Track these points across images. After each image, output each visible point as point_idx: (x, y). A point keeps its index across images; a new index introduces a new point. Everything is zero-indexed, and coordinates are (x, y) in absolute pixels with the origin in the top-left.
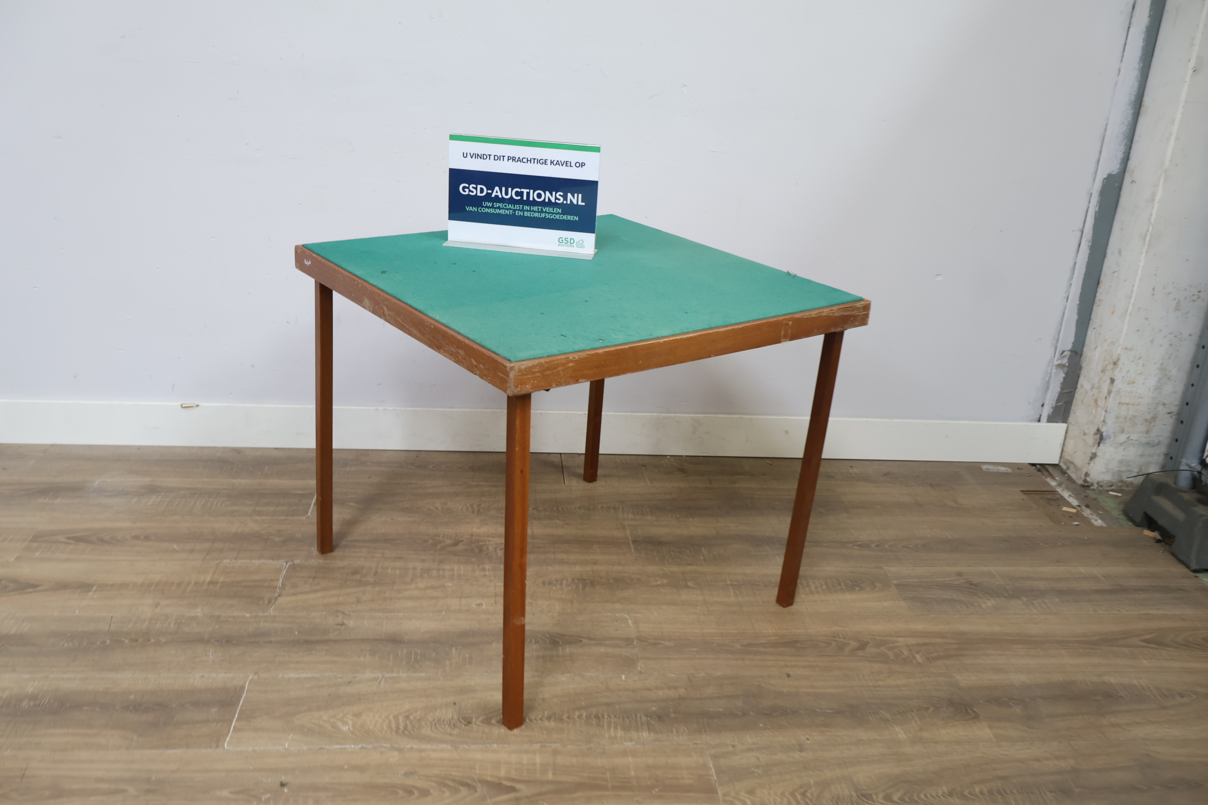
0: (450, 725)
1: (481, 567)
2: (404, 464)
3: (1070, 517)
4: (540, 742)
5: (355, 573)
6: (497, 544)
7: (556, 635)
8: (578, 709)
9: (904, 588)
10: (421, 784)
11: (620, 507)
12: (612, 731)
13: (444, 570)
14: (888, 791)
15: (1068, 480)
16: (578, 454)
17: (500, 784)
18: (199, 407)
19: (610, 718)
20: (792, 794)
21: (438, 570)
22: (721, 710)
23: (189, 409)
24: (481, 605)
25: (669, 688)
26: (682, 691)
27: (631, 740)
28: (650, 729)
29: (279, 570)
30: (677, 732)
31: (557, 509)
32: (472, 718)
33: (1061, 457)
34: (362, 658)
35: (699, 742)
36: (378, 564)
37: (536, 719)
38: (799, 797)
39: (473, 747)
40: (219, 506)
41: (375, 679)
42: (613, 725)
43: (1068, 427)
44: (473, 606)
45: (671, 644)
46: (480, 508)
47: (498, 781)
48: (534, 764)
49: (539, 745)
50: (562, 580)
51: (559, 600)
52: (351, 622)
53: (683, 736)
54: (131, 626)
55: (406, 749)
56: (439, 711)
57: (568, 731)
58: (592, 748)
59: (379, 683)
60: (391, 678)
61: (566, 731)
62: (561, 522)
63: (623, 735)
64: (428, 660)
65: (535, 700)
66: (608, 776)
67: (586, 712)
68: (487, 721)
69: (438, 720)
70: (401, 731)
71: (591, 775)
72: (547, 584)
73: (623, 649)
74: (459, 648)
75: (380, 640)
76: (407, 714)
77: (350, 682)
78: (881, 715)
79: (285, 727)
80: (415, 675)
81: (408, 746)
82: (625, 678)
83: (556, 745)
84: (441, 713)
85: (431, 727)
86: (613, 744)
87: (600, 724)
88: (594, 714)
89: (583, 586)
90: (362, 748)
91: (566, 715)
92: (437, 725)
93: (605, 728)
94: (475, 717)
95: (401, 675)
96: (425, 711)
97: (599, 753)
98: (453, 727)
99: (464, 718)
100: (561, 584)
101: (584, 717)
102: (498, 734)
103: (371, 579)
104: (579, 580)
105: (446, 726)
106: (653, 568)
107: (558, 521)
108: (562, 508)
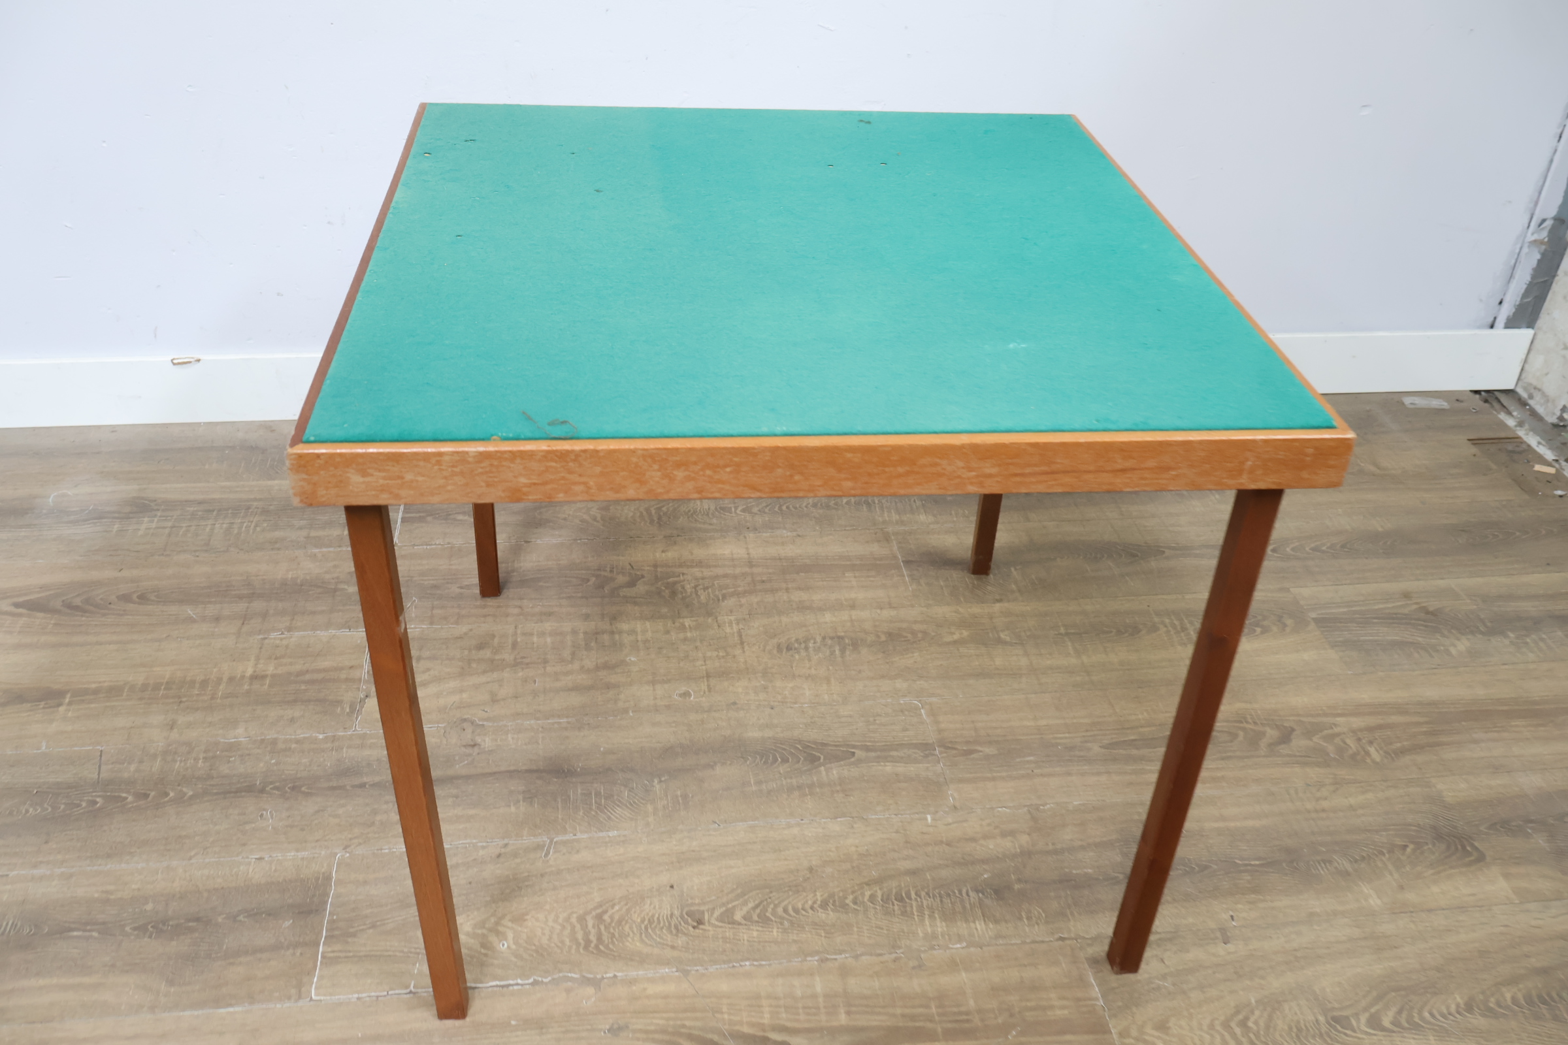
0: (669, 927)
1: (677, 623)
4: (817, 953)
5: (481, 645)
7: (814, 746)
8: (867, 884)
11: (876, 501)
12: (927, 922)
13: (620, 633)
14: (1373, 1010)
17: (765, 1039)
18: (200, 362)
19: (920, 898)
20: (1226, 1025)
21: (612, 633)
22: (1090, 871)
23: (184, 365)
24: (686, 695)
25: (1004, 834)
26: (1024, 839)
27: (960, 939)
28: (987, 916)
29: (361, 648)
30: (1029, 918)
31: (780, 509)
32: (703, 912)
33: (1519, 379)
34: (513, 809)
35: (1065, 935)
36: (516, 627)
37: (803, 909)
38: (1238, 1031)
39: (712, 969)
40: (251, 532)
41: (539, 847)
42: (927, 912)
44: (675, 697)
45: (993, 751)
47: (761, 1034)
48: (814, 996)
49: (816, 958)
50: (806, 640)
51: (808, 677)
52: (487, 739)
53: (1038, 924)
54: (133, 768)
55: (605, 980)
56: (649, 902)
57: (858, 927)
58: (901, 957)
59: (547, 855)
60: (564, 843)
61: (855, 929)
62: (789, 534)
63: (945, 929)
64: (618, 806)
65: (798, 870)
66: (934, 1010)
67: (880, 889)
68: (727, 918)
69: (649, 920)
70: (593, 945)
71: (907, 1011)
72: (785, 650)
73: (921, 765)
74: (663, 779)
75: (537, 771)
76: (599, 911)
77: (499, 856)
78: (1336, 864)
79: (406, 950)
80: (601, 834)
81: (608, 975)
82: (933, 819)
83: (843, 956)
84: (652, 906)
85: (641, 934)
86: (932, 948)
87: (906, 911)
88: (894, 891)
89: (840, 650)
90: (535, 983)
91: (851, 897)
92: (650, 931)
93: (916, 917)
94: (708, 911)
95: (579, 836)
96: (626, 904)
97: (914, 968)
98: (674, 931)
99: (689, 914)
100: (807, 648)
101: (879, 899)
102: (748, 940)
103: (508, 656)
104: (832, 638)
105: (664, 930)
106: (943, 611)
107: (785, 531)
108: (788, 508)
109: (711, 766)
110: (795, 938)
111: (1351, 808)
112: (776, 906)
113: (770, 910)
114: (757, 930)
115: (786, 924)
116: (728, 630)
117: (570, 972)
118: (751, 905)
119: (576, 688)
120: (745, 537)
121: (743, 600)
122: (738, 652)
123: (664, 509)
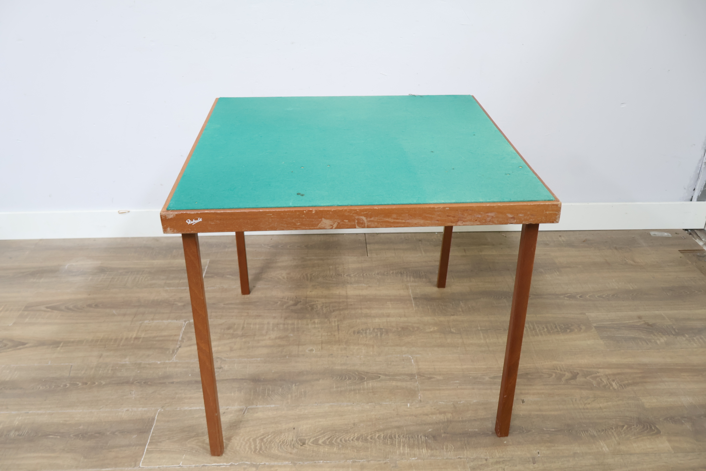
0: (291, 445)
1: (312, 321)
2: (263, 245)
4: (352, 458)
5: (229, 328)
6: (323, 303)
7: (363, 373)
8: (378, 431)
9: (601, 329)
11: (405, 273)
12: (401, 448)
13: (288, 324)
16: (377, 233)
18: (130, 212)
19: (400, 438)
21: (284, 324)
22: (477, 430)
23: (123, 214)
24: (312, 350)
25: (440, 413)
26: (449, 415)
27: (415, 456)
28: (428, 447)
29: (180, 328)
30: (447, 449)
31: (363, 275)
32: (306, 440)
34: (233, 394)
35: (462, 457)
36: (245, 321)
37: (348, 440)
39: (306, 463)
40: (143, 280)
41: (241, 410)
42: (402, 444)
44: (307, 351)
45: (441, 378)
46: (312, 276)
49: (351, 461)
50: (366, 330)
51: (364, 345)
52: (226, 366)
53: (450, 452)
54: (83, 372)
55: (261, 465)
56: (283, 434)
58: (388, 462)
59: (244, 413)
60: (252, 409)
61: (370, 450)
62: (365, 285)
63: (409, 452)
64: (276, 395)
65: (349, 424)
67: (383, 433)
68: (316, 442)
69: (283, 442)
70: (257, 451)
72: (356, 333)
73: (408, 383)
74: (297, 384)
75: (245, 379)
76: (262, 437)
77: (224, 413)
78: (590, 432)
79: (180, 449)
80: (268, 406)
81: (262, 463)
82: (410, 405)
83: (363, 460)
84: (285, 436)
85: (278, 447)
86: (402, 459)
87: (393, 443)
88: (389, 435)
89: (380, 334)
90: (231, 465)
91: (370, 436)
92: (282, 446)
93: (397, 446)
94: (308, 439)
95: (258, 406)
96: (274, 435)
97: (393, 467)
98: (292, 447)
99: (300, 440)
100: (366, 333)
101: (382, 438)
102: (323, 452)
103: (239, 332)
104: (377, 329)
105: (288, 446)
106: (427, 319)
107: (363, 284)
108: (366, 275)
109: (318, 380)
110: (343, 452)
112: (337, 438)
113: (334, 440)
114: (328, 448)
115: (340, 446)
116: (333, 324)
117: (246, 461)
118: (326, 437)
119: (267, 346)
120: (346, 286)
121: (342, 312)
122: (336, 333)
123: (314, 274)
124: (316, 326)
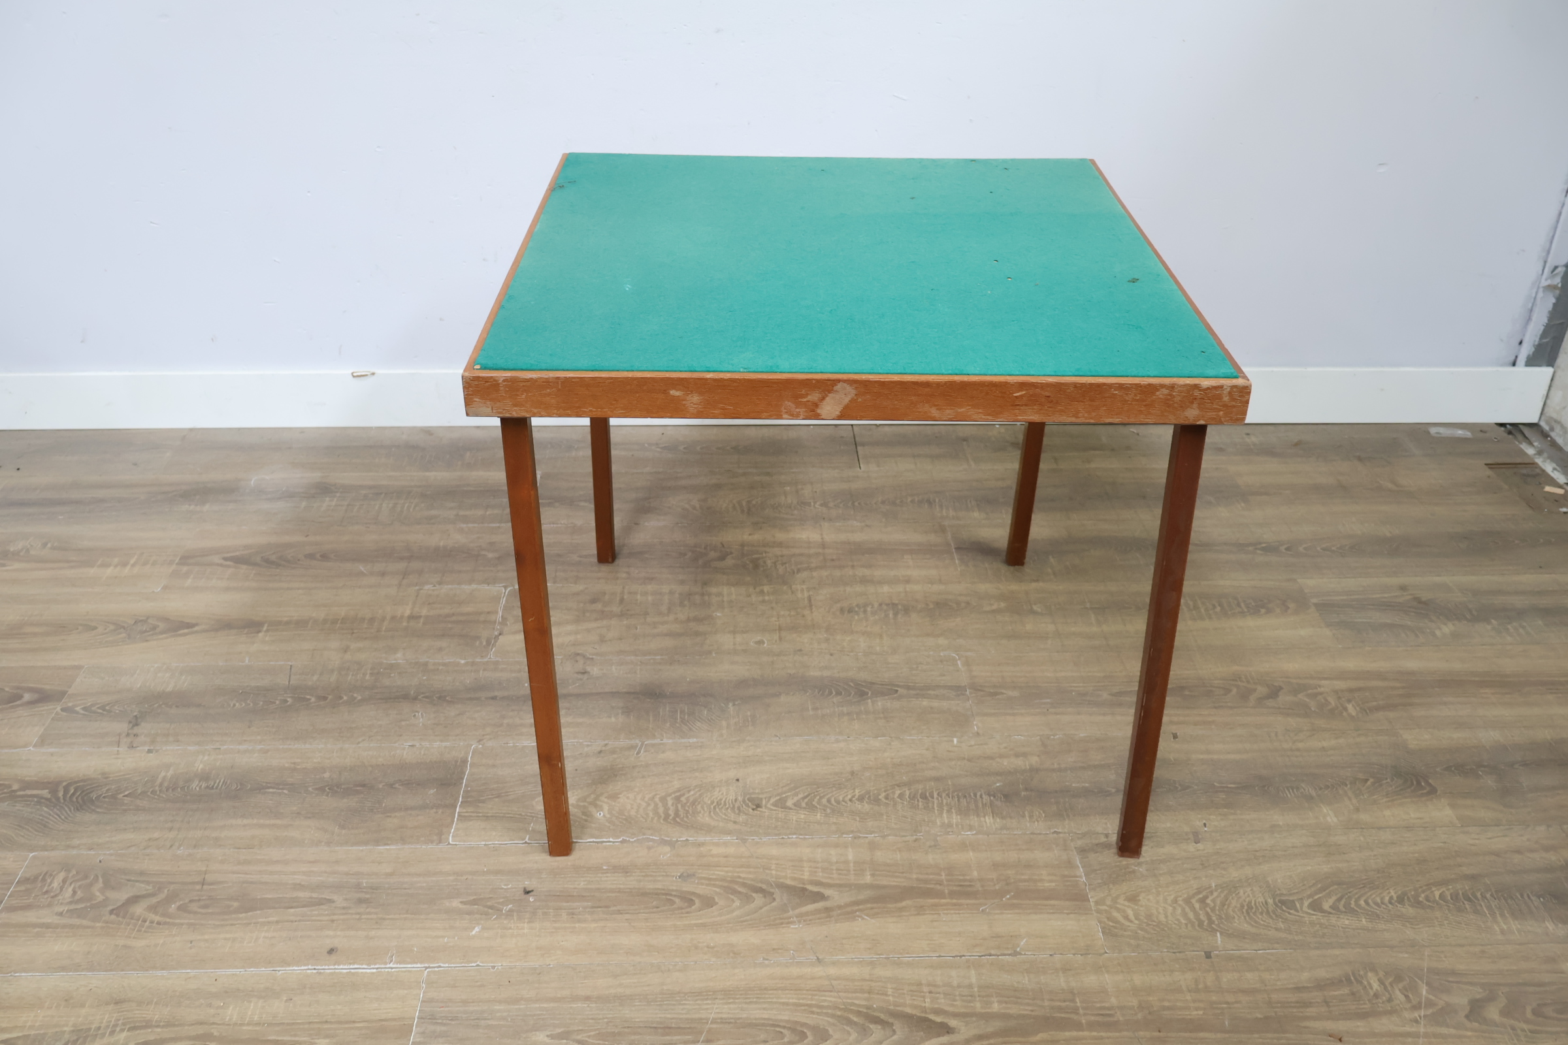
0: (733, 808)
1: (758, 589)
2: (647, 445)
3: (1556, 501)
4: (852, 832)
5: (593, 601)
6: (777, 556)
7: (864, 684)
8: (898, 785)
9: (1326, 607)
10: (702, 890)
11: (937, 501)
12: (945, 815)
13: (710, 595)
14: (1316, 897)
15: (1551, 445)
17: (804, 890)
18: (375, 376)
19: (941, 798)
20: (1188, 901)
21: (703, 595)
22: (1087, 785)
23: (362, 378)
24: (761, 642)
25: (1017, 755)
26: (1034, 760)
27: (971, 828)
28: (995, 812)
29: (498, 599)
30: (1031, 817)
31: (853, 504)
32: (762, 799)
33: (1542, 414)
34: (613, 719)
35: (1060, 830)
36: (624, 588)
37: (843, 801)
38: (1197, 906)
39: (765, 839)
40: (411, 510)
41: (633, 747)
42: (945, 808)
43: (1554, 373)
44: (752, 644)
45: (1016, 693)
46: (751, 505)
47: (801, 886)
48: (846, 862)
49: (851, 836)
50: (866, 605)
51: (863, 633)
52: (595, 669)
53: (1038, 821)
54: (315, 678)
55: (679, 843)
56: (718, 790)
57: (887, 816)
58: (920, 839)
59: (638, 753)
60: (653, 745)
61: (885, 817)
62: (859, 524)
63: (959, 821)
64: (699, 721)
65: (842, 773)
66: (943, 877)
67: (909, 790)
68: (781, 804)
69: (717, 802)
70: (671, 818)
71: (921, 877)
72: (847, 612)
73: (953, 702)
74: (737, 703)
75: (634, 693)
76: (678, 794)
77: (600, 752)
78: (1303, 790)
79: (523, 814)
80: (683, 741)
81: (681, 839)
82: (959, 742)
83: (873, 835)
84: (721, 793)
85: (710, 812)
86: (948, 833)
87: (928, 806)
88: (920, 791)
89: (894, 614)
90: (623, 842)
91: (884, 794)
92: (717, 810)
93: (936, 811)
94: (765, 798)
95: (665, 741)
96: (700, 791)
97: (930, 847)
98: (737, 812)
99: (750, 800)
100: (865, 612)
101: (907, 797)
102: (796, 821)
103: (616, 609)
104: (888, 605)
105: (729, 810)
106: (984, 587)
107: (855, 522)
108: (859, 504)
109: (778, 695)
110: (835, 821)
111: (1323, 749)
112: (821, 798)
113: (816, 800)
114: (805, 814)
115: (828, 811)
116: (800, 595)
117: (651, 835)
118: (801, 796)
119: (671, 634)
120: (821, 526)
121: (815, 574)
122: (807, 612)
123: (754, 502)
124: (767, 598)
